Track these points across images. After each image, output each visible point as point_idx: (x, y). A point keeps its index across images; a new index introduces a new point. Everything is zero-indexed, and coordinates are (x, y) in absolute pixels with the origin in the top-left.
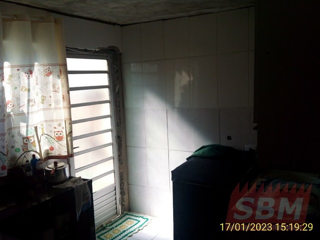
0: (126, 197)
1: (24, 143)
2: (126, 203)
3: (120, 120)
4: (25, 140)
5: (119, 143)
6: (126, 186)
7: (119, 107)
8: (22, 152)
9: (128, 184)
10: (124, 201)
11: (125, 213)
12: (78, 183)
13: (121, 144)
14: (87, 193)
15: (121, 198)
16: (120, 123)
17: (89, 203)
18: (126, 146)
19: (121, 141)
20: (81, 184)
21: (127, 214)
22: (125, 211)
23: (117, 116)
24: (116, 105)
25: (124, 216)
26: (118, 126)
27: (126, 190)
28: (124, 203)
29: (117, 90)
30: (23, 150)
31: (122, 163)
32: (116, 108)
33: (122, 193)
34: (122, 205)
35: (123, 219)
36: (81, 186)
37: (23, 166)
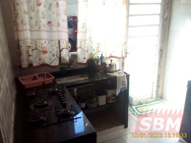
0: (160, 89)
1: (98, 47)
2: (160, 93)
3: (164, 38)
4: (98, 45)
5: (160, 54)
6: (161, 83)
7: (165, 29)
8: (96, 51)
9: (163, 82)
10: (158, 92)
11: (158, 99)
12: (121, 74)
13: (162, 55)
14: (125, 81)
15: (157, 90)
16: (164, 40)
17: (125, 88)
18: (166, 57)
19: (163, 53)
20: (122, 75)
21: (159, 100)
22: (158, 97)
23: (162, 36)
24: (163, 28)
25: (156, 101)
26: (162, 42)
27: (161, 85)
28: (158, 93)
29: (165, 17)
30: (97, 50)
31: (161, 68)
32: (163, 30)
33: (158, 87)
34: (157, 94)
35: (155, 102)
36: (122, 76)
37: (96, 59)
